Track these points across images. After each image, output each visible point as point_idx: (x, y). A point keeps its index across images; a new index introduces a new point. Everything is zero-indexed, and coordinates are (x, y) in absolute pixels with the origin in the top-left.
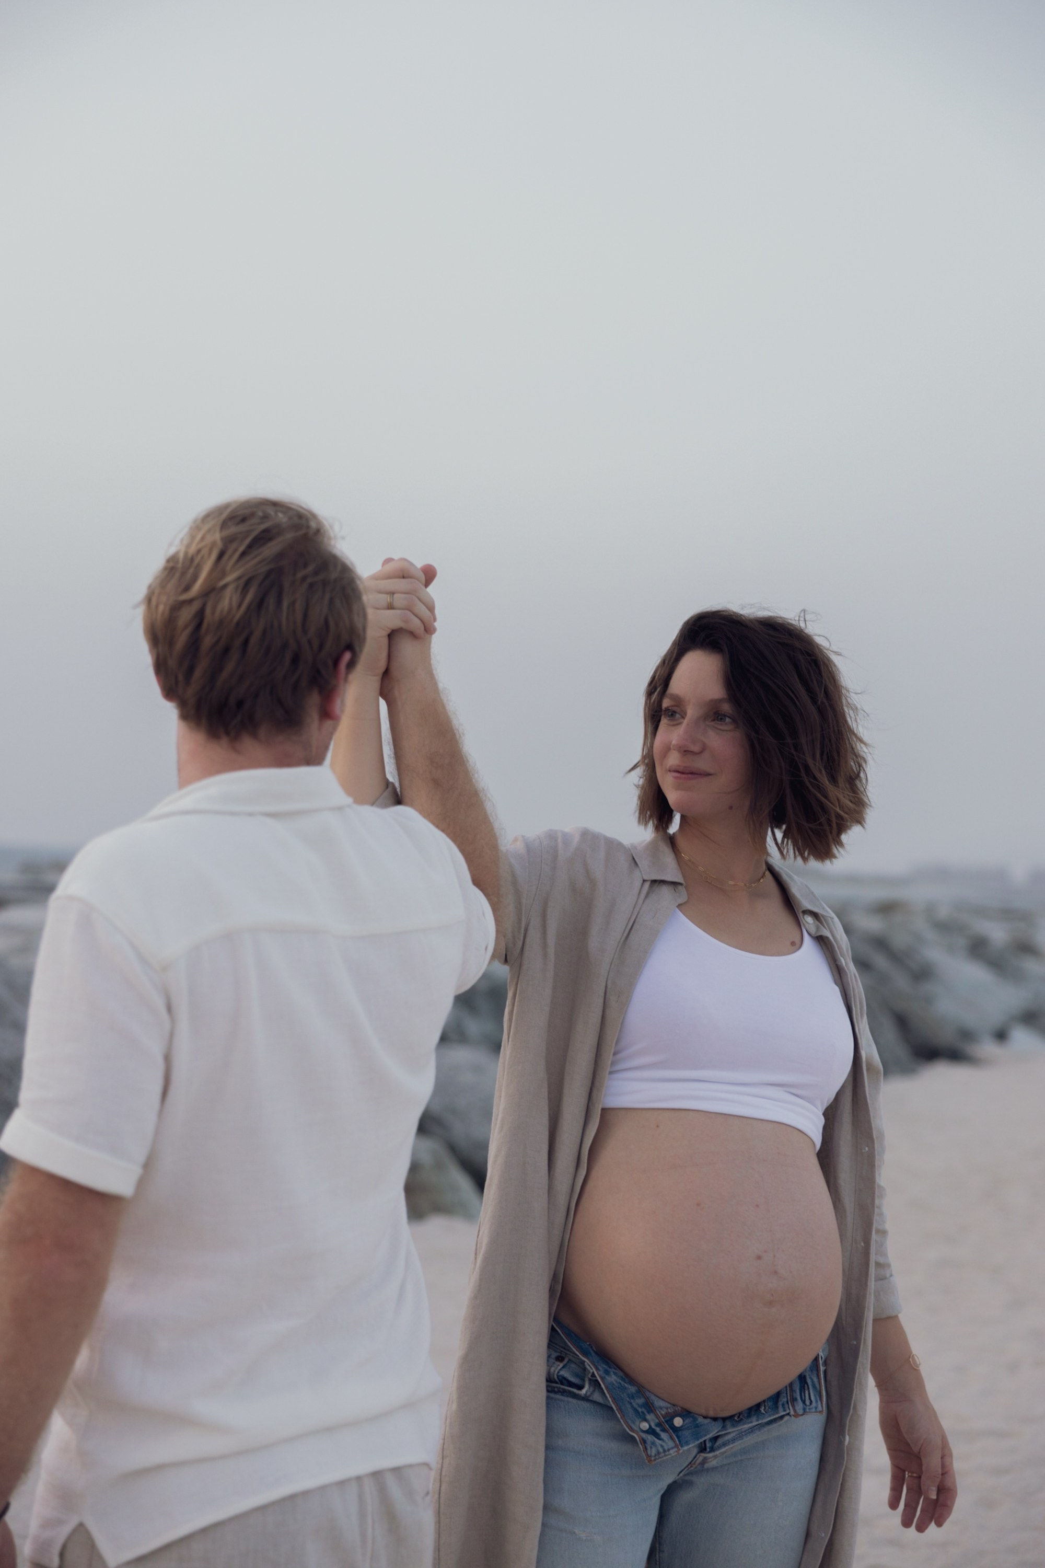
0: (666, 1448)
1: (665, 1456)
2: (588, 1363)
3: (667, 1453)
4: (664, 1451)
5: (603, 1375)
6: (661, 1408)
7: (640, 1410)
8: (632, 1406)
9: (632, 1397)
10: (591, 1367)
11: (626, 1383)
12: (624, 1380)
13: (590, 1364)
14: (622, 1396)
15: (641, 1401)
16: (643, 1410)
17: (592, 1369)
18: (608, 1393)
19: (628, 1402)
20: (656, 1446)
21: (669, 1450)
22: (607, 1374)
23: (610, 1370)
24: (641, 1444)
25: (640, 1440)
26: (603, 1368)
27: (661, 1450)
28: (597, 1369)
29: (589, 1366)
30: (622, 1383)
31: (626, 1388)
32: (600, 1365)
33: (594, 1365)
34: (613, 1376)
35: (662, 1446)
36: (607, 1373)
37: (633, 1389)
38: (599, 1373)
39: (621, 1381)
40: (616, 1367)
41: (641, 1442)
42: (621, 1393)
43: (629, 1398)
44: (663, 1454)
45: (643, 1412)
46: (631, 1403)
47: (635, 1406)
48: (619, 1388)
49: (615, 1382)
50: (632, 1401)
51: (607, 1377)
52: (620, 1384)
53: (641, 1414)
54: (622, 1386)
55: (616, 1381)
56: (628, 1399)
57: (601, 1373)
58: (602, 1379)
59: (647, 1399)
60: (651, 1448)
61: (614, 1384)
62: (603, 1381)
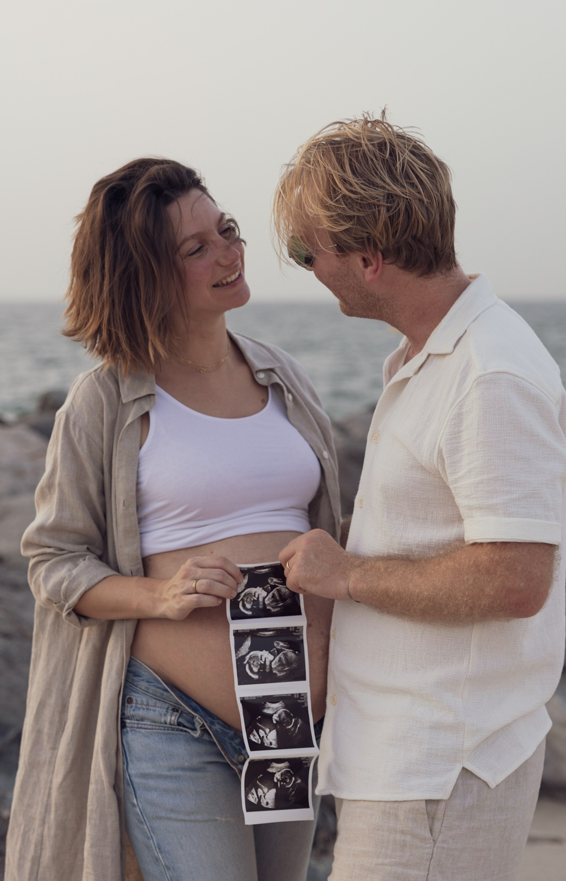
2: (198, 717)
5: (210, 725)
7: (237, 747)
8: (232, 746)
9: (232, 739)
13: (200, 717)
14: (225, 739)
15: (238, 741)
16: (240, 747)
17: (202, 721)
19: (229, 743)
23: (215, 721)
24: (239, 773)
25: (238, 771)
28: (206, 722)
29: (200, 719)
30: (224, 729)
31: (227, 733)
32: (207, 718)
33: (203, 718)
34: (217, 725)
36: (212, 723)
37: (232, 733)
39: (223, 728)
43: (230, 739)
45: (239, 749)
46: (231, 744)
47: (234, 745)
48: (222, 734)
49: (218, 730)
50: (232, 742)
51: (212, 726)
52: (223, 730)
53: (238, 750)
54: (224, 732)
55: (220, 729)
56: (229, 741)
57: (208, 723)
58: (210, 728)
59: (241, 739)
61: (218, 731)
62: (211, 730)
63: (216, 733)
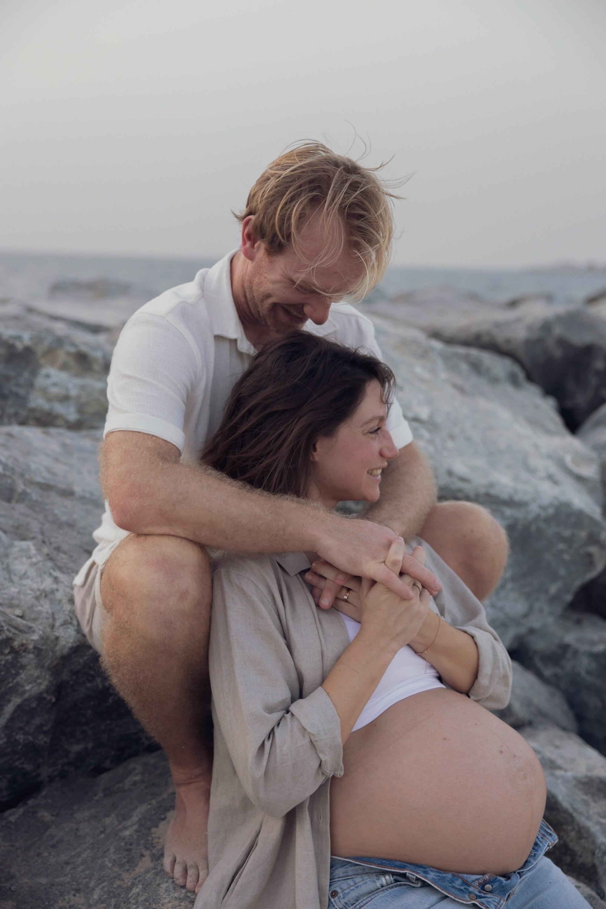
0: (497, 901)
1: (501, 906)
2: (409, 873)
3: (500, 904)
4: (498, 904)
5: (425, 875)
6: (473, 881)
7: (462, 888)
8: (456, 888)
9: (452, 881)
10: (413, 875)
11: (442, 874)
12: (439, 872)
13: (410, 872)
14: (445, 884)
15: (459, 882)
16: (464, 887)
17: (414, 876)
18: (435, 885)
19: (451, 887)
20: (491, 902)
21: (500, 902)
22: (426, 874)
23: (427, 870)
24: (482, 906)
25: (479, 903)
26: (420, 870)
27: (496, 904)
28: (417, 873)
29: (411, 874)
30: (440, 875)
31: (444, 877)
32: (418, 870)
33: (414, 872)
34: (431, 873)
35: (494, 901)
36: (426, 872)
37: (449, 876)
38: (420, 875)
39: (439, 874)
40: (429, 867)
41: (480, 904)
42: (443, 883)
43: (450, 883)
44: (499, 906)
45: (465, 888)
46: (454, 887)
47: (458, 887)
48: (439, 880)
49: (434, 877)
50: (454, 884)
51: (428, 876)
52: (439, 876)
53: (464, 890)
54: (441, 877)
55: (435, 876)
56: (450, 885)
57: (422, 874)
58: (426, 877)
59: (462, 878)
60: (489, 905)
61: (435, 879)
62: (427, 879)
63: (433, 880)
